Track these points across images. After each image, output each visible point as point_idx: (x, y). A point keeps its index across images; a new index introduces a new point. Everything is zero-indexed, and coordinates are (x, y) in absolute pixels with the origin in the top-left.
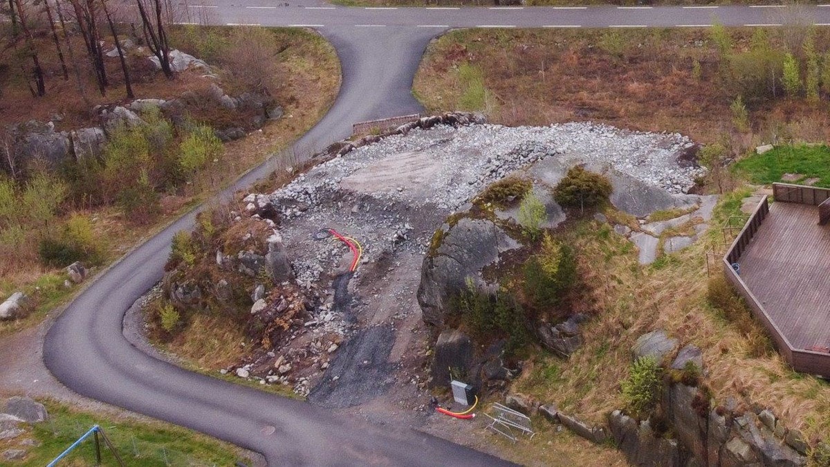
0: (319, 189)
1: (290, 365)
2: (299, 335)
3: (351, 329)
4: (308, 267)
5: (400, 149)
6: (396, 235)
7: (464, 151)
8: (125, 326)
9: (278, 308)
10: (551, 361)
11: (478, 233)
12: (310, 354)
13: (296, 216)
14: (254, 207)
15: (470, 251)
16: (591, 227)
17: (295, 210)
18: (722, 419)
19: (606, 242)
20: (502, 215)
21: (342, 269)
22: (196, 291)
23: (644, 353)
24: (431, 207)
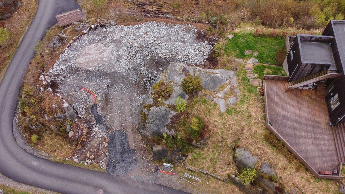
0: (67, 68)
1: (94, 155)
2: (91, 141)
3: (108, 133)
4: (80, 108)
5: (90, 43)
6: (106, 85)
7: (115, 41)
8: (16, 138)
9: (79, 134)
10: (197, 151)
11: (160, 112)
12: (99, 150)
13: (62, 80)
14: (46, 83)
15: (159, 120)
16: (199, 99)
17: (61, 78)
19: (206, 104)
20: (166, 102)
21: (92, 104)
23: (244, 160)
24: (115, 72)
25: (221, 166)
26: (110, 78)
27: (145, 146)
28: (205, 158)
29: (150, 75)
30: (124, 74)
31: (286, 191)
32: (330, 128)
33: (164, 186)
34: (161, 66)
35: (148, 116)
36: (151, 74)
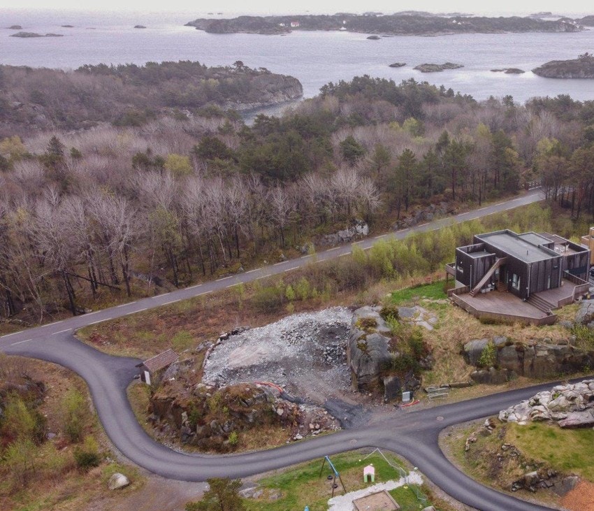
2: (305, 416)
3: (318, 406)
5: (232, 348)
6: (281, 374)
7: (261, 339)
9: (290, 409)
10: (427, 372)
11: (376, 339)
12: (321, 418)
15: (379, 345)
18: (533, 348)
20: (377, 330)
21: (277, 393)
22: (233, 424)
23: (476, 348)
24: (286, 358)
25: (459, 373)
26: (282, 367)
27: (370, 395)
28: (439, 375)
29: (328, 348)
30: (297, 357)
31: (525, 346)
32: (526, 303)
33: (417, 412)
34: (336, 335)
35: (368, 344)
36: (329, 346)
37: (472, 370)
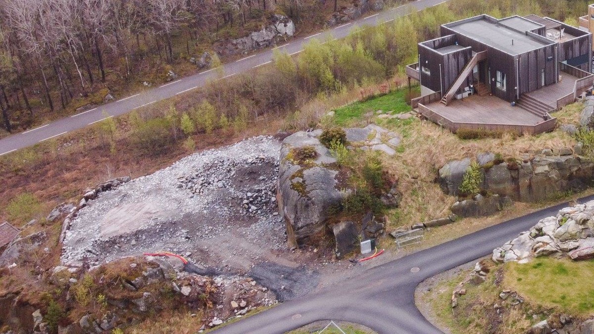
0: (94, 246)
1: (244, 301)
2: (224, 291)
5: (104, 210)
6: (183, 238)
7: (148, 192)
9: (201, 285)
10: (392, 211)
11: (318, 173)
15: (322, 182)
18: (529, 163)
20: (318, 162)
21: (180, 265)
22: (114, 317)
23: (456, 172)
24: (188, 216)
25: (435, 207)
26: (184, 227)
27: (315, 251)
28: (409, 213)
29: (249, 194)
30: (205, 212)
31: (519, 162)
32: (516, 107)
33: (383, 265)
34: (260, 175)
35: (306, 182)
36: (250, 191)
37: (452, 201)
